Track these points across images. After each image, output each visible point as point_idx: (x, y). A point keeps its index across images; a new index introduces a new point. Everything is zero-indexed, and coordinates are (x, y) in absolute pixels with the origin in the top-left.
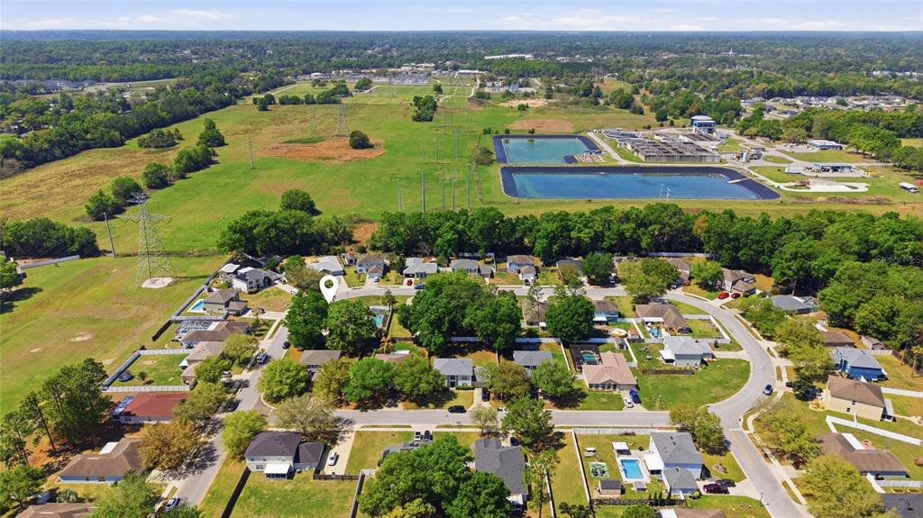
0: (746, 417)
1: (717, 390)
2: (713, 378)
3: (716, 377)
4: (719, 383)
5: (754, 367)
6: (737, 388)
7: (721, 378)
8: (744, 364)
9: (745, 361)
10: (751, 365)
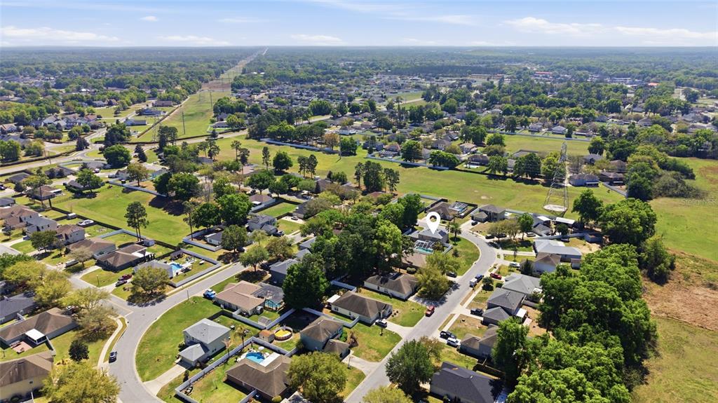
0: (125, 326)
1: (158, 332)
2: (168, 341)
3: (165, 344)
4: (159, 341)
5: (136, 379)
6: (142, 346)
7: (160, 345)
8: (147, 374)
9: (148, 380)
10: (139, 379)
